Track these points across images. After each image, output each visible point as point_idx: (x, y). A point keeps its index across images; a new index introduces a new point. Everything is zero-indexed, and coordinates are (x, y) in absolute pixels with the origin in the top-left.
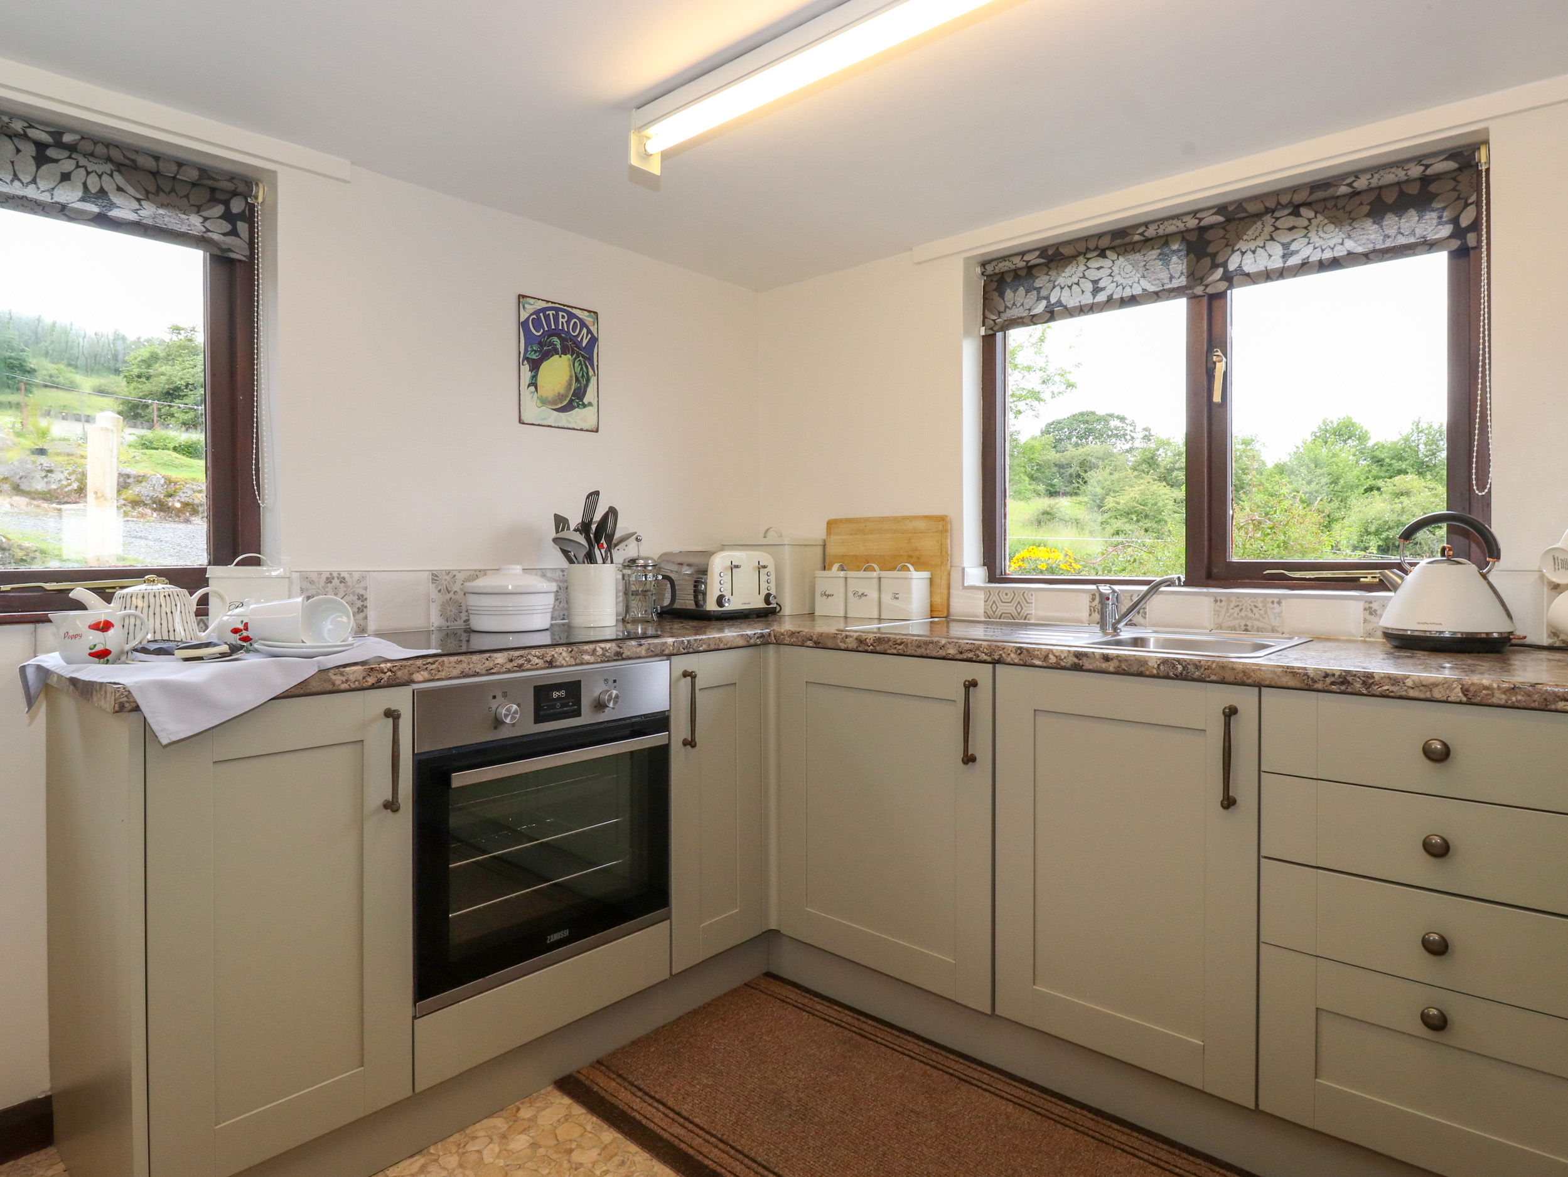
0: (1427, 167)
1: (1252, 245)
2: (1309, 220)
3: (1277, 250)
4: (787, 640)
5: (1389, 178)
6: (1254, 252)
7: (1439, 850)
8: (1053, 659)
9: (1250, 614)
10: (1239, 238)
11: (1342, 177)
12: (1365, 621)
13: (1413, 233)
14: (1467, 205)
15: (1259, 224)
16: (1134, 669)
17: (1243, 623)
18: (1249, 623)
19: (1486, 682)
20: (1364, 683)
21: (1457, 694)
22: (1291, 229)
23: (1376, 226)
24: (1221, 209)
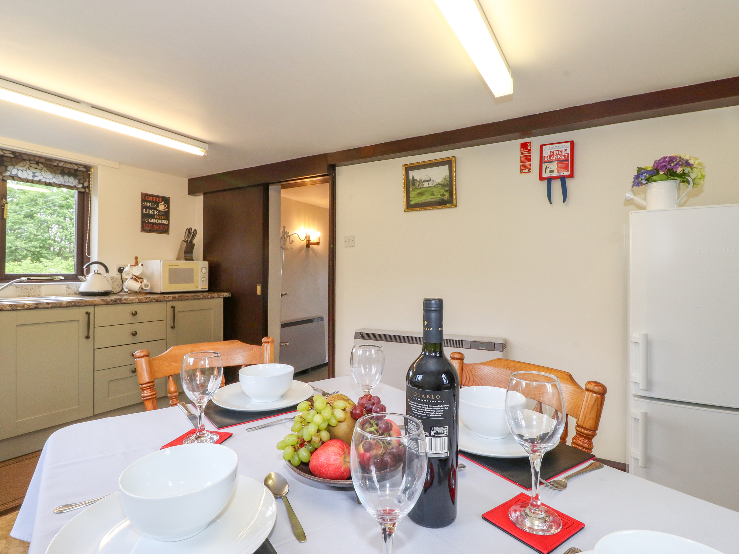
0: (79, 168)
1: (22, 169)
2: (42, 168)
3: (31, 174)
5: (69, 166)
6: (22, 171)
7: (135, 334)
8: (26, 306)
9: (30, 291)
10: (17, 164)
11: (56, 160)
12: (67, 291)
13: (72, 183)
14: (86, 181)
15: (24, 162)
16: (58, 305)
17: (28, 294)
18: (30, 294)
19: (142, 298)
20: (120, 301)
21: (137, 301)
22: (36, 168)
23: (62, 178)
24: (13, 152)
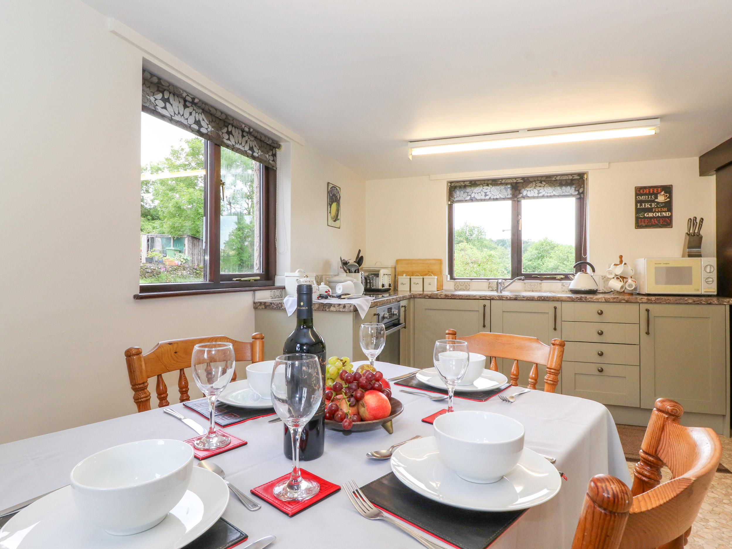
0: (573, 177)
1: (530, 189)
2: (544, 185)
3: (536, 191)
4: (418, 296)
5: (565, 178)
6: (530, 191)
7: (601, 333)
8: (509, 298)
9: (534, 287)
10: (526, 187)
11: (554, 176)
12: (562, 288)
13: (569, 192)
14: (581, 187)
15: (532, 184)
16: (531, 299)
17: (532, 289)
18: (534, 289)
20: (585, 299)
21: (604, 300)
22: (540, 186)
23: (560, 189)
24: (523, 178)
